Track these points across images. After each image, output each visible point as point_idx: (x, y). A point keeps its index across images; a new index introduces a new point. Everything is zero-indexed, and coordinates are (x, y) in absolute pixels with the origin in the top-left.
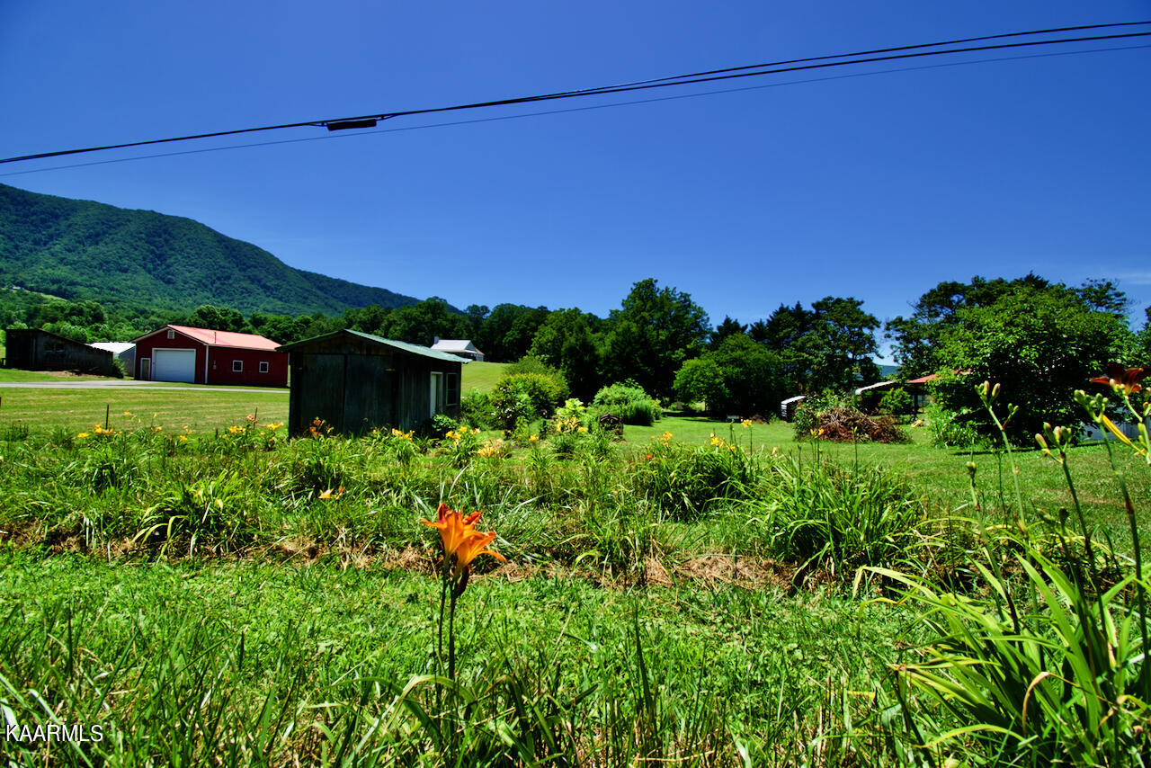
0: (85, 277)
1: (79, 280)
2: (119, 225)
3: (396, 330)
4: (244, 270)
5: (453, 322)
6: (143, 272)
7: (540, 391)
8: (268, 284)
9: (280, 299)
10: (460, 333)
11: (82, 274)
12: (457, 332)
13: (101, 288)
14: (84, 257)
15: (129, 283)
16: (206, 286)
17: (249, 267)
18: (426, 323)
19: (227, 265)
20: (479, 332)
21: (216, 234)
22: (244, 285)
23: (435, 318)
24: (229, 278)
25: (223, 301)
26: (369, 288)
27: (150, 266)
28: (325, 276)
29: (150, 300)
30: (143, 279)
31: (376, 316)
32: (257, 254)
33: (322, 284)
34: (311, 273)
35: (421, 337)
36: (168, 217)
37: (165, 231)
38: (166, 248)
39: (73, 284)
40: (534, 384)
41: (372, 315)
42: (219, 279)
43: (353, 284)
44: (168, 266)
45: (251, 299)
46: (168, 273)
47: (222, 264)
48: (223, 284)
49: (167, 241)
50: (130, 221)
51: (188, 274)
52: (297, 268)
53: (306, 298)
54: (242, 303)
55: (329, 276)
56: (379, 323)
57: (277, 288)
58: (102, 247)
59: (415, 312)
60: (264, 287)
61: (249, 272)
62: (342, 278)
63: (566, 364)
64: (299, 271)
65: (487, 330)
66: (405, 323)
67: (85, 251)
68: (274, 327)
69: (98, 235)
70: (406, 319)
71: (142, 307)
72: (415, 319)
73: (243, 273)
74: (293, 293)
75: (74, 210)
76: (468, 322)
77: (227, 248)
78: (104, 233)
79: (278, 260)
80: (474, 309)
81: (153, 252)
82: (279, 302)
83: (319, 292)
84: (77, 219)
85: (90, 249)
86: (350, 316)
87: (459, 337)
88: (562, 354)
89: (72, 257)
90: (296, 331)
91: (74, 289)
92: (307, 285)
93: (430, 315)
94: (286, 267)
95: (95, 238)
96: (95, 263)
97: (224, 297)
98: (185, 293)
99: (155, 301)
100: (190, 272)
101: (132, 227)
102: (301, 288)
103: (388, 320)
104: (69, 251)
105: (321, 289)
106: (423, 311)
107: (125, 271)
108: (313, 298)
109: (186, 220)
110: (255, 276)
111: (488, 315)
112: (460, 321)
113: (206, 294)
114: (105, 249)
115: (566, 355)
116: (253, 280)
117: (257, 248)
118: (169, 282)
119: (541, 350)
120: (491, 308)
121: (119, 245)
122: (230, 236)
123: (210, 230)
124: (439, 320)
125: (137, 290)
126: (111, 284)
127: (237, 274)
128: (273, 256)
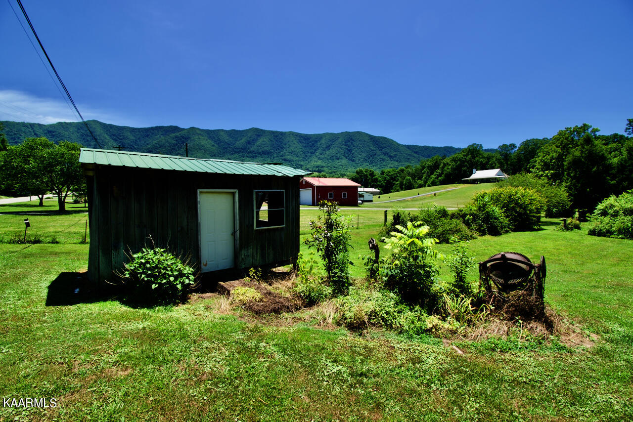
0: (326, 164)
1: (324, 165)
2: (336, 140)
3: (448, 169)
4: (381, 150)
5: (488, 158)
6: (344, 158)
7: (517, 204)
8: (392, 155)
9: (397, 161)
10: (494, 165)
11: (325, 163)
12: (492, 164)
13: (331, 167)
14: (326, 156)
15: (340, 164)
16: (367, 160)
17: (383, 148)
18: (467, 162)
19: (375, 149)
20: (509, 163)
21: (370, 136)
22: (382, 157)
23: (474, 157)
24: (375, 155)
25: (373, 166)
26: (441, 147)
27: (347, 155)
28: (418, 146)
29: (347, 170)
30: (344, 161)
31: (436, 162)
32: (386, 141)
33: (417, 150)
34: (411, 146)
35: (464, 170)
36: (352, 132)
37: (351, 139)
38: (352, 146)
39: (322, 167)
40: (510, 197)
41: (434, 162)
42: (371, 156)
43: (433, 147)
44: (353, 154)
45: (384, 163)
46: (353, 157)
47: (372, 149)
48: (373, 158)
49: (352, 143)
50: (339, 138)
51: (360, 156)
52: (404, 144)
53: (409, 159)
54: (381, 166)
55: (420, 145)
56: (439, 165)
57: (395, 156)
58: (331, 151)
59: (460, 156)
60: (391, 157)
61: (384, 150)
62: (427, 145)
63: (568, 175)
64: (405, 145)
65: (515, 160)
66: (454, 163)
67: (326, 153)
68: (387, 175)
69: (329, 146)
70: (455, 161)
71: (343, 173)
72: (460, 160)
73: (381, 152)
74: (403, 157)
75: (321, 138)
76: (499, 156)
77: (374, 141)
78: (331, 145)
79: (395, 142)
80: (504, 147)
81: (347, 149)
82: (397, 163)
83: (415, 155)
84: (323, 141)
85: (327, 152)
86: (423, 164)
87: (492, 168)
88: (565, 167)
89: (322, 156)
90: (397, 175)
91: (323, 169)
92: (409, 152)
93: (470, 156)
94: (399, 145)
95: (328, 148)
96: (329, 157)
97: (374, 164)
98: (359, 165)
99: (349, 170)
100: (361, 155)
101: (340, 140)
102: (406, 154)
103: (443, 163)
104: (321, 154)
105: (416, 153)
106: (465, 154)
107: (338, 159)
108: (412, 158)
109: (358, 132)
110: (386, 152)
111: (516, 149)
112: (493, 157)
113: (366, 164)
114: (332, 151)
115: (569, 169)
116: (385, 154)
117: (386, 138)
118: (353, 161)
119: (546, 166)
120: (518, 145)
121: (336, 148)
122: (375, 135)
123: (367, 134)
124: (477, 158)
125: (342, 166)
126: (334, 165)
127: (378, 152)
128: (393, 140)
